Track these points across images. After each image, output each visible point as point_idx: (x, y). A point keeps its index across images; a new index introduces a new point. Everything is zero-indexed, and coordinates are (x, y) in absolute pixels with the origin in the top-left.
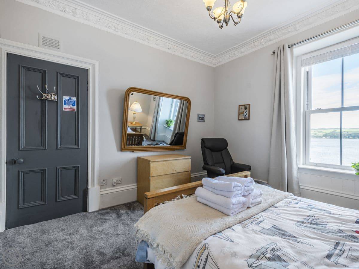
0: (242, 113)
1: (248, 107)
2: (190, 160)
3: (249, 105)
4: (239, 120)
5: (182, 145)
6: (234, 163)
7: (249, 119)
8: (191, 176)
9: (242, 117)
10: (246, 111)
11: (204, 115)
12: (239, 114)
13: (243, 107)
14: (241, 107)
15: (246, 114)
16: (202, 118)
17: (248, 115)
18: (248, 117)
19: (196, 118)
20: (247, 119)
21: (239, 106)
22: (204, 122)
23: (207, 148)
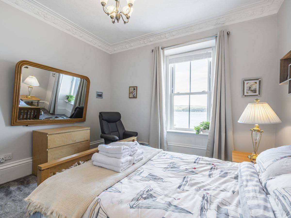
0: (132, 93)
1: (135, 88)
2: (89, 131)
3: (137, 87)
4: (130, 98)
5: (82, 118)
6: (125, 131)
7: (136, 98)
8: (90, 145)
9: (131, 96)
10: (135, 92)
11: (102, 93)
12: (130, 93)
13: (132, 88)
14: (131, 88)
15: (135, 94)
16: (100, 95)
17: (136, 94)
18: (136, 96)
19: (95, 95)
20: (135, 97)
21: (130, 87)
22: (102, 98)
23: (104, 120)
